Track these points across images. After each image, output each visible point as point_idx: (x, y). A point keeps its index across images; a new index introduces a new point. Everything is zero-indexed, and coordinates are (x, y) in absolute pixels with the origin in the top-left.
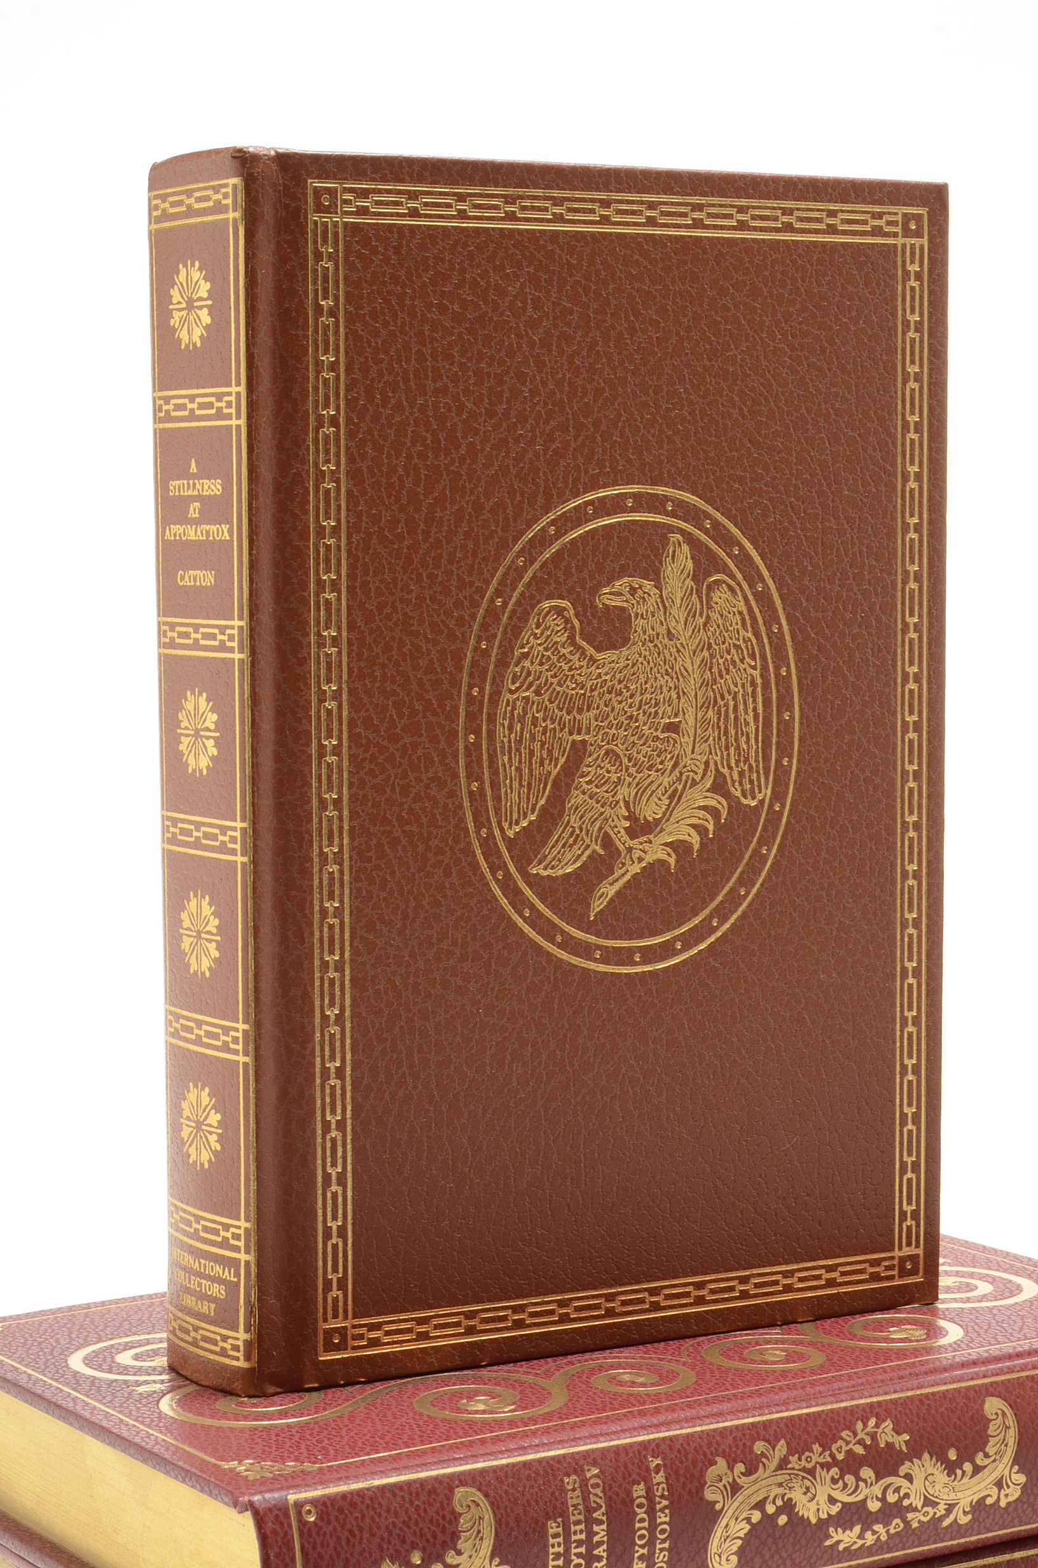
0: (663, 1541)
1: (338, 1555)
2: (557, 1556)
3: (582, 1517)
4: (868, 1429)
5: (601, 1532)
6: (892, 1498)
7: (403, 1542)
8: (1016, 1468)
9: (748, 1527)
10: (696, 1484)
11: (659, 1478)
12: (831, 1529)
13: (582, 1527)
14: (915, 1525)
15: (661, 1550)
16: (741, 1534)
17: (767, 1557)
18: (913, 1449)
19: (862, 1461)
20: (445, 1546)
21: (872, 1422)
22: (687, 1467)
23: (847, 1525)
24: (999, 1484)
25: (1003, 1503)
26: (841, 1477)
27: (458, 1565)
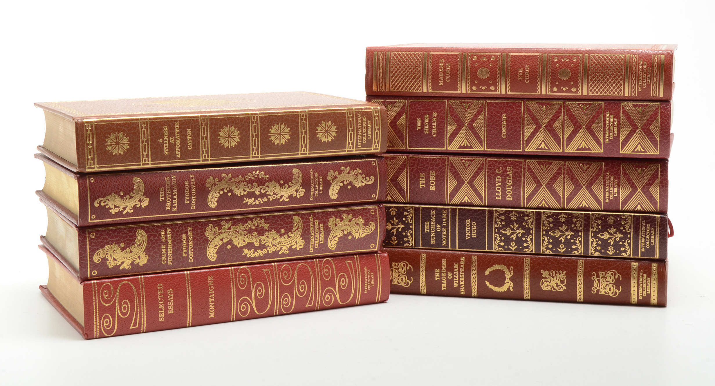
0: (194, 196)
1: (100, 190)
2: (162, 197)
3: (169, 188)
4: (256, 173)
5: (175, 192)
6: (263, 192)
7: (118, 189)
8: (302, 187)
9: (219, 195)
10: (204, 182)
11: (193, 180)
12: (245, 198)
13: (170, 190)
14: (271, 200)
15: (193, 198)
16: (217, 197)
17: (226, 204)
18: (270, 179)
19: (254, 181)
20: (130, 191)
21: (258, 172)
22: (201, 178)
23: (250, 198)
24: (296, 191)
25: (298, 197)
26: (247, 185)
27: (134, 197)
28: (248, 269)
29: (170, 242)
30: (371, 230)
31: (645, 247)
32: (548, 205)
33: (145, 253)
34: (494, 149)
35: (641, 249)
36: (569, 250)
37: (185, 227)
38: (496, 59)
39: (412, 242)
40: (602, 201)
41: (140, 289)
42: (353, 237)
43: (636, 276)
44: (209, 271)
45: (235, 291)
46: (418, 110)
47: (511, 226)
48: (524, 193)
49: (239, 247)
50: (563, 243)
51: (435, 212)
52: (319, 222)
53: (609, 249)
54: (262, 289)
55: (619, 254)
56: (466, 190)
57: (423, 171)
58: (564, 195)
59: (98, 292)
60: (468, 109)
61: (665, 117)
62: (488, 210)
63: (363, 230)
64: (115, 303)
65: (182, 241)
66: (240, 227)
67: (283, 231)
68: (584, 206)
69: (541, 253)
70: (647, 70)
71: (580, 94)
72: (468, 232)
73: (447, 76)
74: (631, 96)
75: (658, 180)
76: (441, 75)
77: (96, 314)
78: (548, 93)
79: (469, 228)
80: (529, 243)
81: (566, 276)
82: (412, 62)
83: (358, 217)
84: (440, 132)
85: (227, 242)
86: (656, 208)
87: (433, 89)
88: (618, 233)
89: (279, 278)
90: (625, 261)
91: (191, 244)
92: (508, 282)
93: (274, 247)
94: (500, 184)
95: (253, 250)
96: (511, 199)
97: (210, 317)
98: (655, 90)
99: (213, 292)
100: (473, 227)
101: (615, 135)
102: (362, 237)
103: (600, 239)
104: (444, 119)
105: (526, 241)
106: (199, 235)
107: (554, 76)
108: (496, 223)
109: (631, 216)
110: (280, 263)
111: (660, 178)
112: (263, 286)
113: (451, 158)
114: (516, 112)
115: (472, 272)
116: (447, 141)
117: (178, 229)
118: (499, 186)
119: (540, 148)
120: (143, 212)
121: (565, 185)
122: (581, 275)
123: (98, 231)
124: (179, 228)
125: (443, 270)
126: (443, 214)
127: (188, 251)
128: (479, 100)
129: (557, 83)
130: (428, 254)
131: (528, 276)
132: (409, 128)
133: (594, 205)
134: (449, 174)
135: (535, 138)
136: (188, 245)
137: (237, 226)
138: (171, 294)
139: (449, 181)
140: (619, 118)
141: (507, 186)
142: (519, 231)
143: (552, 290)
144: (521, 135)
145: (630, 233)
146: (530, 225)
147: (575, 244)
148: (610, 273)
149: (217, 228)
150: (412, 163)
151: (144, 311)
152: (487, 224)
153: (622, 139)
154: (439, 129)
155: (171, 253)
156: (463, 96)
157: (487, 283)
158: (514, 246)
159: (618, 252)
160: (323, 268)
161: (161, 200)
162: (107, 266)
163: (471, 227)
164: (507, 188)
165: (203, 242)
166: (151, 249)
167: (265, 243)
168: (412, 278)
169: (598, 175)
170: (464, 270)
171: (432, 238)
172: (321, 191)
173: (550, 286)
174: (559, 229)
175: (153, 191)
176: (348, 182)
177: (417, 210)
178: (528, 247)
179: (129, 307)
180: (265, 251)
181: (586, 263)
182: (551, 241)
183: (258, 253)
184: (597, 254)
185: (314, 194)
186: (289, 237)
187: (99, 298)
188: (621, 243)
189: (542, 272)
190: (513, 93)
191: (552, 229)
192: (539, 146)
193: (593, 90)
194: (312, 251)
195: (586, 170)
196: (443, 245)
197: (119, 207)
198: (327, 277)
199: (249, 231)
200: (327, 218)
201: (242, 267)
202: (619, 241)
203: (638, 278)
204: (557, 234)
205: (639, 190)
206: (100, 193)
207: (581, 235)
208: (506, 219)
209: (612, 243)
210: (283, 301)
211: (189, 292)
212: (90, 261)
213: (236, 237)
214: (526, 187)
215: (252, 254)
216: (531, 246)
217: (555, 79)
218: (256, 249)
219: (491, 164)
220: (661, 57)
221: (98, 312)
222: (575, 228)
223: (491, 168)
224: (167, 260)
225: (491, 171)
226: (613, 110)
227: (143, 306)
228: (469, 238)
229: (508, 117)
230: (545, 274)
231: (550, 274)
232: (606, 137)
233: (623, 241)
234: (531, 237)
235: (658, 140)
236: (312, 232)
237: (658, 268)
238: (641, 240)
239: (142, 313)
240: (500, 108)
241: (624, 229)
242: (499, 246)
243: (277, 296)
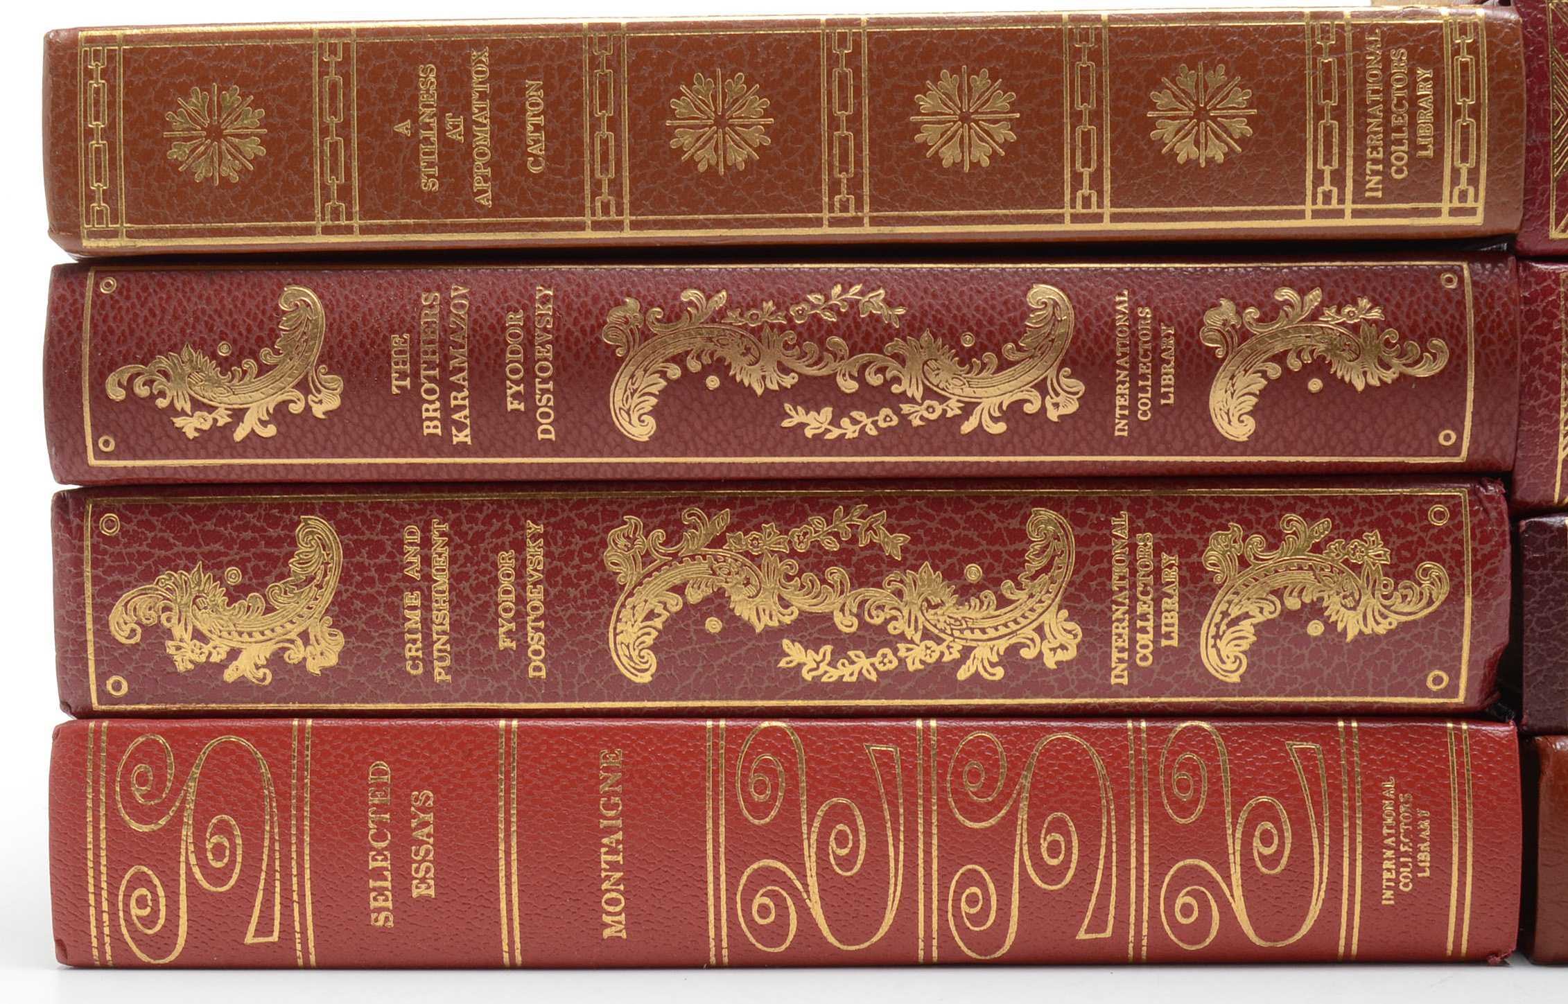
0: (544, 381)
1: (132, 331)
2: (403, 376)
3: (437, 337)
4: (848, 296)
5: (460, 358)
6: (875, 380)
7: (211, 330)
8: (1067, 370)
9: (663, 383)
10: (593, 322)
11: (547, 310)
12: (788, 407)
13: (436, 346)
14: (917, 422)
15: (544, 391)
16: (655, 390)
17: (698, 426)
18: (910, 325)
19: (832, 329)
20: (260, 342)
21: (857, 288)
22: (584, 304)
23: (813, 405)
24: (1041, 387)
25: (1053, 415)
26: (799, 344)
27: (276, 366)
28: (794, 737)
29: (442, 580)
30: (1430, 602)
33: (329, 620)
37: (515, 521)
41: (289, 776)
42: (1330, 627)
44: (609, 728)
45: (722, 830)
49: (759, 628)
52: (1156, 545)
54: (855, 831)
59: (111, 771)
63: (1386, 597)
64: (177, 822)
65: (496, 583)
66: (769, 538)
67: (973, 573)
77: (97, 863)
83: (1359, 535)
85: (706, 600)
89: (942, 790)
91: (535, 597)
93: (930, 643)
95: (828, 648)
97: (607, 933)
99: (619, 823)
102: (1381, 630)
106: (576, 561)
110: (954, 723)
112: (860, 821)
117: (482, 528)
120: (321, 439)
123: (136, 509)
124: (487, 521)
127: (522, 626)
136: (521, 600)
137: (755, 534)
138: (424, 810)
149: (659, 534)
151: (301, 875)
155: (447, 627)
160: (1169, 767)
161: (395, 391)
162: (169, 660)
165: (592, 593)
166: (358, 604)
167: (887, 622)
172: (1166, 396)
175: (362, 345)
176: (1308, 359)
179: (239, 851)
180: (886, 660)
183: (856, 668)
185: (1133, 408)
186: (1003, 602)
187: (110, 795)
194: (1125, 681)
197: (211, 409)
198: (1184, 810)
199: (812, 559)
200: (1203, 531)
201: (766, 724)
206: (132, 343)
210: (957, 900)
211: (507, 812)
212: (96, 633)
213: (747, 583)
215: (824, 667)
218: (842, 646)
221: (103, 853)
224: (428, 661)
227: (300, 854)
236: (1122, 589)
239: (295, 880)
243: (928, 875)
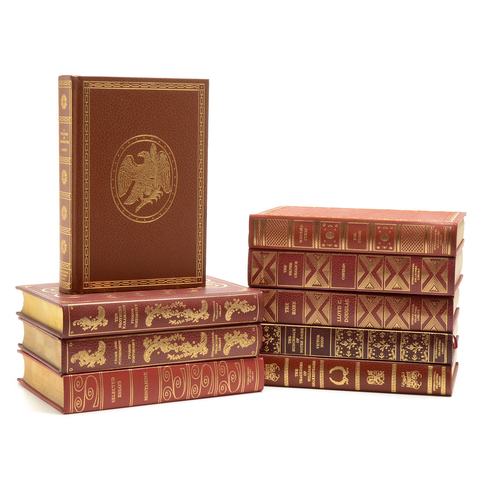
0: (137, 319)
1: (77, 315)
2: (117, 319)
3: (121, 313)
4: (178, 303)
5: (125, 316)
6: (182, 316)
7: (88, 314)
8: (207, 313)
9: (153, 318)
10: (143, 310)
11: (137, 308)
12: (170, 320)
13: (121, 315)
14: (187, 321)
15: (137, 320)
16: (152, 319)
17: (157, 324)
18: (186, 308)
19: (176, 309)
20: (96, 316)
21: (179, 302)
22: (142, 307)
23: (173, 320)
24: (204, 315)
25: (205, 319)
26: (172, 311)
27: (98, 319)
28: (170, 368)
29: (120, 349)
30: (253, 342)
31: (438, 356)
32: (373, 326)
33: (104, 357)
34: (337, 287)
35: (435, 357)
36: (387, 357)
37: (130, 339)
38: (339, 226)
39: (279, 350)
40: (409, 324)
41: (100, 381)
42: (240, 346)
43: (431, 375)
44: (145, 369)
45: (161, 383)
46: (285, 259)
47: (347, 340)
48: (356, 318)
49: (165, 353)
50: (383, 352)
51: (296, 330)
52: (218, 337)
53: (414, 357)
54: (179, 381)
55: (420, 360)
56: (317, 315)
57: (287, 302)
58: (383, 319)
59: (73, 383)
60: (319, 259)
61: (452, 268)
62: (332, 329)
63: (247, 342)
64: (84, 389)
65: (128, 349)
66: (166, 339)
67: (194, 342)
68: (397, 327)
69: (368, 358)
70: (440, 236)
71: (395, 251)
72: (318, 344)
73: (305, 236)
74: (429, 253)
75: (447, 310)
76: (301, 236)
77: (72, 397)
78: (373, 250)
79: (319, 341)
80: (360, 352)
81: (384, 375)
82: (281, 226)
83: (244, 333)
84: (300, 275)
85: (158, 349)
86: (445, 329)
87: (295, 245)
88: (419, 345)
89: (191, 374)
90: (424, 365)
91: (134, 351)
92: (345, 379)
93: (188, 353)
94: (341, 311)
95: (174, 355)
96: (348, 322)
97: (145, 400)
98: (445, 250)
99: (147, 383)
100: (322, 341)
101: (418, 280)
102: (247, 346)
103: (408, 350)
104: (303, 266)
105: (358, 351)
106: (139, 345)
107: (378, 238)
108: (337, 338)
109: (428, 334)
110: (191, 364)
111: (448, 309)
112: (180, 380)
113: (307, 292)
114: (352, 262)
115: (321, 372)
116: (304, 281)
117: (125, 341)
118: (340, 312)
119: (368, 287)
120: (104, 329)
121: (385, 313)
122: (394, 374)
123: (74, 342)
124: (126, 340)
125: (301, 370)
126: (301, 331)
127: (132, 355)
128: (327, 254)
129: (380, 243)
130: (290, 358)
131: (359, 374)
132: (279, 272)
133: (404, 326)
134: (305, 303)
135: (364, 280)
136: (132, 352)
137: (164, 339)
138: (120, 384)
139: (305, 308)
140: (421, 268)
141: (345, 312)
142: (353, 344)
143: (375, 384)
144: (355, 278)
145: (427, 346)
146: (360, 340)
147: (391, 353)
148: (414, 373)
149: (151, 340)
150: (280, 295)
151: (102, 396)
152: (331, 339)
153: (422, 282)
154: (299, 272)
155: (121, 356)
156: (316, 250)
157: (331, 379)
158: (350, 354)
159: (419, 358)
160: (220, 368)
161: (115, 322)
162: (80, 365)
163: (320, 340)
164: (345, 314)
165: (142, 349)
166: (108, 354)
167: (182, 350)
168: (279, 375)
169: (407, 306)
170: (315, 370)
171: (293, 348)
172: (220, 315)
173: (374, 381)
174: (380, 343)
175: (111, 315)
176: (238, 309)
177: (283, 328)
178: (359, 354)
179: (93, 393)
180: (182, 356)
181: (398, 366)
182: (374, 350)
183: (177, 357)
184: (406, 360)
185: (215, 317)
186: (198, 346)
187: (74, 386)
188: (421, 353)
189: (368, 371)
190: (350, 249)
191: (375, 342)
192: (367, 286)
193: (404, 249)
194: (213, 356)
195: (399, 303)
196: (301, 352)
197: (88, 326)
198: (222, 374)
199: (172, 342)
200: (224, 334)
201: (166, 367)
202: (420, 351)
203: (433, 376)
204: (379, 346)
205: (434, 317)
206: (77, 317)
207: (395, 347)
208: (344, 335)
209: (415, 353)
210: (193, 390)
211: (132, 383)
212: (68, 362)
213: (163, 346)
214: (358, 313)
215: (173, 358)
216: (360, 354)
217: (378, 241)
218: (176, 354)
219: (334, 297)
220: (449, 228)
221: (73, 396)
222: (391, 342)
223: (334, 300)
224: (118, 362)
225: (334, 302)
226: (417, 263)
227: (102, 392)
228: (318, 348)
229: (346, 266)
230: (370, 373)
231: (373, 373)
232: (412, 281)
233: (423, 351)
234: (361, 348)
235: (447, 283)
236: (214, 343)
237: (446, 370)
238: (435, 351)
239: (101, 397)
240: (341, 259)
241: (424, 343)
242: (339, 354)
243: (189, 387)
